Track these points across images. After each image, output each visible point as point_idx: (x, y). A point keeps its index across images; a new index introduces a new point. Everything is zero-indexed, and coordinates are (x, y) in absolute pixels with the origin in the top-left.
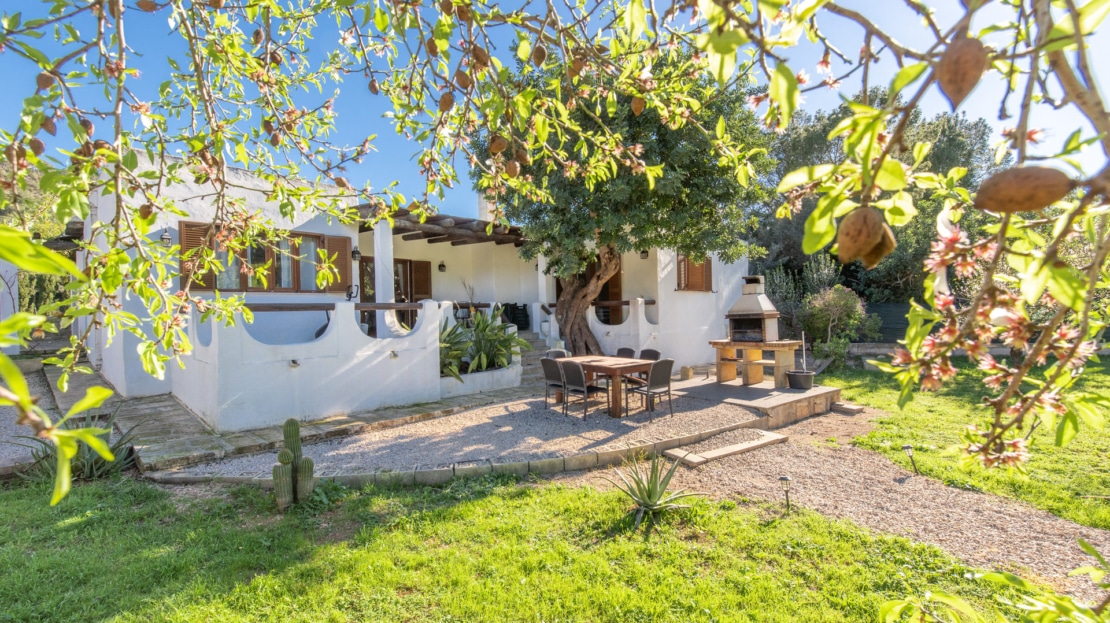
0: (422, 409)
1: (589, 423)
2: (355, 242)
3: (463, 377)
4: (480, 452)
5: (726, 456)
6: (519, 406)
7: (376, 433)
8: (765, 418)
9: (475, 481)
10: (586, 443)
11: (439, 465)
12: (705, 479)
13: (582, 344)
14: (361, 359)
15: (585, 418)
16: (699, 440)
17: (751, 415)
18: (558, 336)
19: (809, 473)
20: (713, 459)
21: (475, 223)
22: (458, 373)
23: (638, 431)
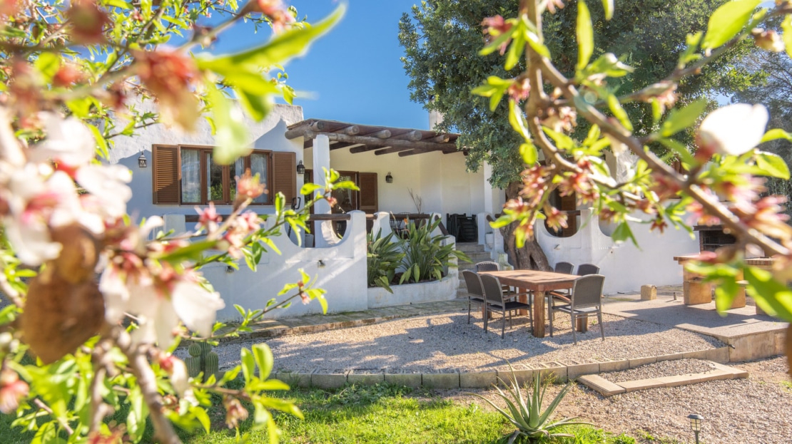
0: (344, 318)
1: (505, 341)
2: (300, 157)
3: (392, 287)
4: (381, 362)
5: (653, 387)
6: (443, 319)
7: (296, 337)
8: (724, 349)
9: (366, 389)
10: (491, 361)
11: (336, 371)
12: (615, 410)
13: (526, 258)
14: (290, 267)
15: (503, 337)
16: (627, 367)
17: (706, 343)
18: (502, 249)
19: (753, 416)
20: (633, 390)
21: (413, 133)
22: (388, 284)
23: (555, 352)
